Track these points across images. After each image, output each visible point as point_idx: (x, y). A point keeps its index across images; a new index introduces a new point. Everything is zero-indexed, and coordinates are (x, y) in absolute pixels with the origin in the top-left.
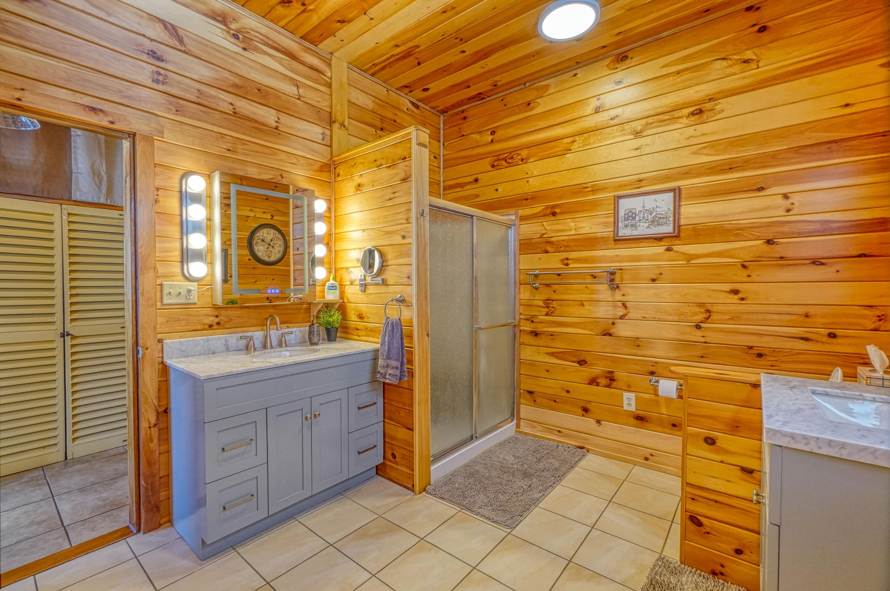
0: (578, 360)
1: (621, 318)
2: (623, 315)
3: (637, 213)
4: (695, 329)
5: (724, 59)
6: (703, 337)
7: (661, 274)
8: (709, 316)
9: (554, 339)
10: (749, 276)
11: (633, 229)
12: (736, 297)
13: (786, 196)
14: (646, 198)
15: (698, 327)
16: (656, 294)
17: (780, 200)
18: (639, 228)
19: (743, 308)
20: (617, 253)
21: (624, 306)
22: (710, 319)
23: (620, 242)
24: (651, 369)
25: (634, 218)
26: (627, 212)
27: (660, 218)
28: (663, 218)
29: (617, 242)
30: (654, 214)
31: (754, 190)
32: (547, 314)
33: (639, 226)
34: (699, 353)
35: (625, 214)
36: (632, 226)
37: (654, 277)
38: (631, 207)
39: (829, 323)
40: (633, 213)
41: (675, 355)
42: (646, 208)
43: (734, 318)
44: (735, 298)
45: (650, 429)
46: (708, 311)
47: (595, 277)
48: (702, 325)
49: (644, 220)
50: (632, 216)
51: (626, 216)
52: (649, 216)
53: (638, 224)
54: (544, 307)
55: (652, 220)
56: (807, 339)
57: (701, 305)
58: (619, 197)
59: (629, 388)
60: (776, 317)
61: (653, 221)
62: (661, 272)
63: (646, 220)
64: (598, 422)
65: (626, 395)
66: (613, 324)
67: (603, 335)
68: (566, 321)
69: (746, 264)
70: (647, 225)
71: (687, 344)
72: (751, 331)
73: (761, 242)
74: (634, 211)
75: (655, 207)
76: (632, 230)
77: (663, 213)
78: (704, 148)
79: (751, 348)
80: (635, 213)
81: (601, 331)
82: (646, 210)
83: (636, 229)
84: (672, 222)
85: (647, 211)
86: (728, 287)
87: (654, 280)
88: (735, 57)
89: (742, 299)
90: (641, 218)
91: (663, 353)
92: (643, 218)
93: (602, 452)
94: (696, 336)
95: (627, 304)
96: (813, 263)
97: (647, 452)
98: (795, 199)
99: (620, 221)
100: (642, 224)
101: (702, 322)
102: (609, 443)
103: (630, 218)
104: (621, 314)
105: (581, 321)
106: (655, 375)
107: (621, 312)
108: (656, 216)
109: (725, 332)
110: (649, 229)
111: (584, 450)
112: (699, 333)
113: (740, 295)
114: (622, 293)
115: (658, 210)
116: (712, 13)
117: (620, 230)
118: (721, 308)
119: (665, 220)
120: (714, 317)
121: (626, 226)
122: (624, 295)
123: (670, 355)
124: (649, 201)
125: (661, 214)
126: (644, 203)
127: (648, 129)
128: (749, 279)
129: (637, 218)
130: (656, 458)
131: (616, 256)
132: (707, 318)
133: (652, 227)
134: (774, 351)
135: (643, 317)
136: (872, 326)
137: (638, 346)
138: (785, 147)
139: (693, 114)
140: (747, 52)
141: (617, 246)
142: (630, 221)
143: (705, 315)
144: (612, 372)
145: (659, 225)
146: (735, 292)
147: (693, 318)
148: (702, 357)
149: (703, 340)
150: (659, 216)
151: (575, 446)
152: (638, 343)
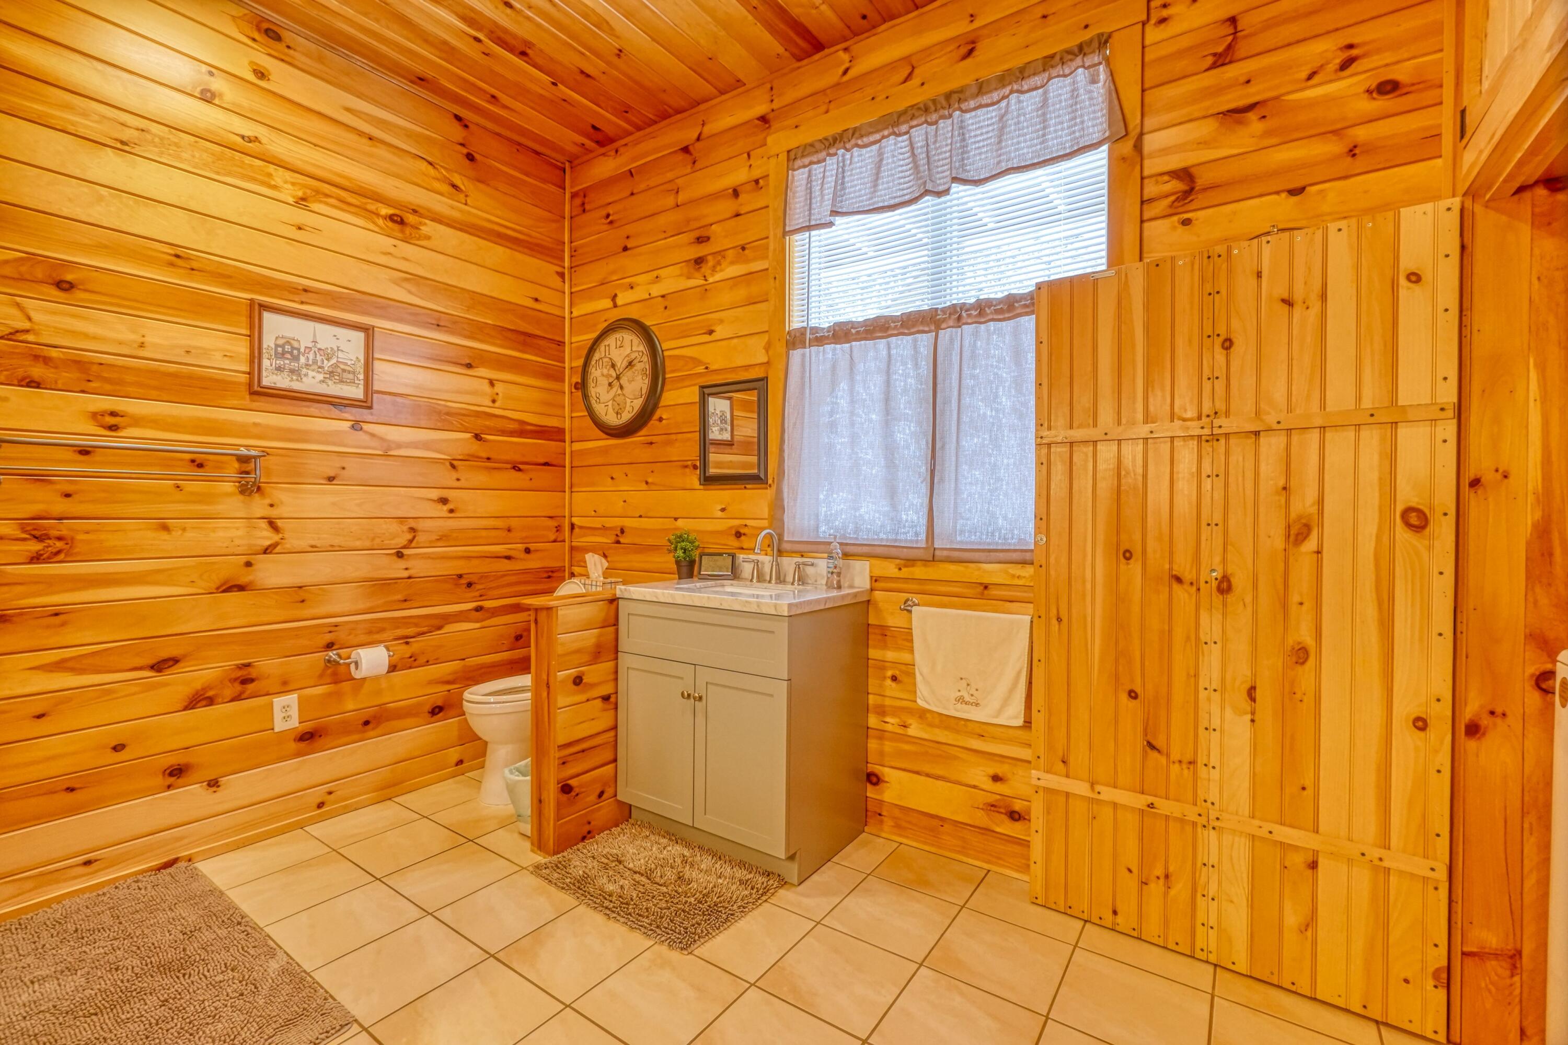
0: (151, 661)
1: (266, 551)
2: (270, 546)
3: (302, 350)
4: (395, 558)
5: (431, 164)
6: (406, 569)
7: (344, 468)
8: (414, 537)
9: (63, 624)
10: (458, 480)
11: (294, 378)
12: (445, 508)
13: (492, 383)
14: (321, 327)
15: (400, 555)
16: (334, 504)
17: (486, 387)
18: (304, 379)
19: (452, 524)
20: (258, 420)
21: (272, 525)
22: (415, 541)
23: (262, 398)
24: (328, 638)
25: (296, 359)
26: (280, 342)
27: (344, 371)
28: (349, 372)
29: (255, 397)
30: (334, 361)
31: (462, 365)
32: (36, 558)
33: (306, 375)
34: (400, 597)
35: (277, 346)
36: (292, 371)
37: (332, 474)
38: (291, 336)
39: (526, 537)
40: (293, 348)
41: (368, 604)
42: (319, 346)
43: (444, 538)
44: (443, 510)
45: (327, 747)
46: (413, 530)
47: (200, 466)
48: (405, 552)
49: (315, 367)
50: (291, 353)
51: (280, 350)
52: (326, 362)
53: (304, 371)
54: (24, 539)
55: (331, 369)
56: (508, 558)
57: (402, 519)
58: (264, 307)
59: (285, 687)
60: (484, 533)
61: (331, 373)
62: (344, 465)
63: (319, 367)
64: (213, 784)
65: (279, 702)
66: (248, 564)
67: (224, 591)
68: (112, 570)
69: (455, 463)
70: (320, 377)
71: (382, 585)
72: (460, 554)
73: (468, 435)
74: (296, 344)
75: (336, 349)
76: (292, 380)
77: (349, 363)
78: (406, 280)
79: (460, 576)
80: (299, 350)
81: (218, 584)
82: (320, 349)
83: (300, 379)
84: (362, 382)
85: (322, 352)
86: (435, 494)
87: (331, 479)
88: (444, 173)
89: (451, 511)
90: (310, 362)
91: (346, 607)
92: (315, 362)
93: (227, 844)
94: (397, 569)
95: (279, 523)
96: (514, 468)
97: (318, 794)
98: (499, 388)
99: (265, 356)
100: (311, 373)
101: (405, 547)
102: (241, 816)
103: (288, 356)
104: (267, 543)
105: (162, 567)
106: (335, 647)
107: (266, 537)
108: (336, 365)
109: (433, 558)
110: (324, 385)
111: (182, 864)
112: (402, 564)
113: (450, 506)
114: (268, 501)
115: (340, 354)
116: (424, 88)
117: (264, 374)
118: (428, 524)
119: (351, 376)
120: (421, 538)
121: (279, 369)
122: (272, 505)
123: (361, 606)
124: (327, 336)
125: (346, 364)
126: (315, 335)
127: (321, 202)
128: (457, 484)
129: (303, 360)
130: (339, 793)
131: (255, 424)
132: (411, 541)
133: (330, 383)
134: (483, 576)
135: (312, 546)
136: (552, 538)
137: (303, 601)
138: (490, 322)
139: (391, 218)
140: (456, 175)
141: (255, 405)
142: (287, 362)
143: (410, 536)
144: (248, 665)
145: (341, 381)
146: (444, 501)
147: (393, 542)
148: (405, 600)
149: (406, 574)
150: (342, 366)
151: (150, 869)
152: (302, 594)
